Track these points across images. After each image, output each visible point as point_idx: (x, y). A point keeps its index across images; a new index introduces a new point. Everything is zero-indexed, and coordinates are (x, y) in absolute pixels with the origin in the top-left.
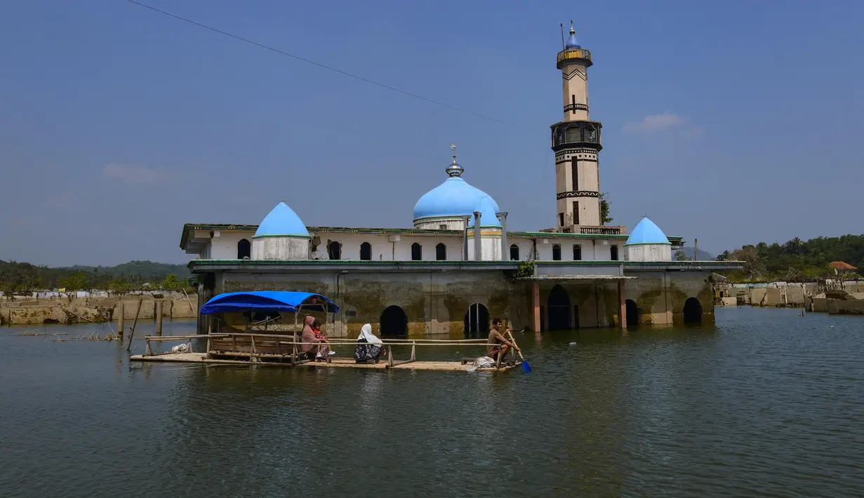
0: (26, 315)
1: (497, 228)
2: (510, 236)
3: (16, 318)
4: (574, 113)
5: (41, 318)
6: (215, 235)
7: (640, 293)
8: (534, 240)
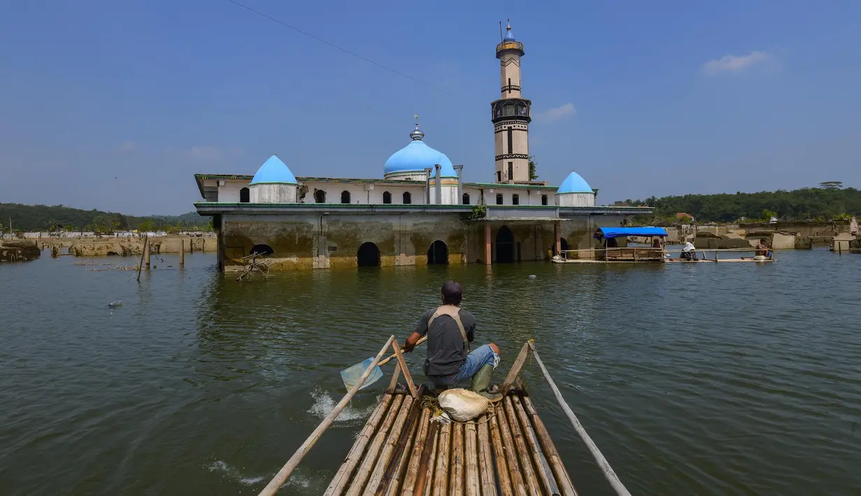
0: (93, 249)
1: (455, 178)
2: (465, 186)
3: (86, 251)
4: (510, 92)
5: (105, 251)
6: (220, 184)
7: (570, 233)
8: (482, 190)
